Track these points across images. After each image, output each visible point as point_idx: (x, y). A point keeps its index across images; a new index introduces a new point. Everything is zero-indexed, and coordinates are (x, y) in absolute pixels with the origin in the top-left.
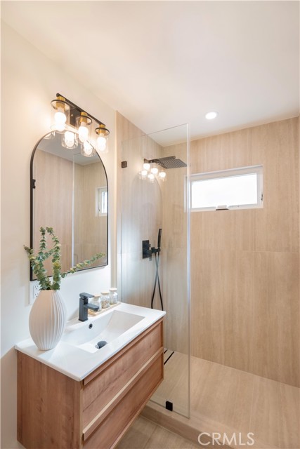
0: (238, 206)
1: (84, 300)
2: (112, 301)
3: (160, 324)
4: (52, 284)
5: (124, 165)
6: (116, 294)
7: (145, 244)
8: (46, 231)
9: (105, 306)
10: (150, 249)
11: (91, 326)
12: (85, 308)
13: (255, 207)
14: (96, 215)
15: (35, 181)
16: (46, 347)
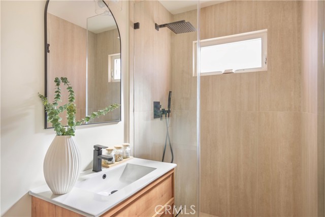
0: (244, 70)
1: (98, 150)
2: (125, 155)
3: (171, 175)
4: (66, 130)
5: (136, 26)
6: (128, 149)
7: (156, 105)
8: (61, 81)
9: (118, 160)
10: (161, 109)
11: (104, 176)
12: (99, 159)
13: (259, 70)
14: (109, 81)
15: (49, 45)
16: (60, 191)
